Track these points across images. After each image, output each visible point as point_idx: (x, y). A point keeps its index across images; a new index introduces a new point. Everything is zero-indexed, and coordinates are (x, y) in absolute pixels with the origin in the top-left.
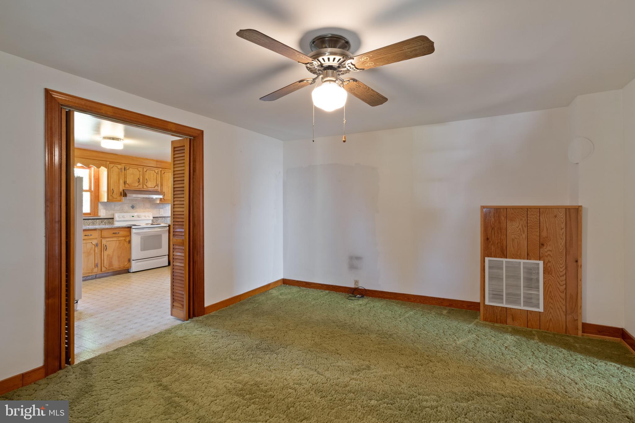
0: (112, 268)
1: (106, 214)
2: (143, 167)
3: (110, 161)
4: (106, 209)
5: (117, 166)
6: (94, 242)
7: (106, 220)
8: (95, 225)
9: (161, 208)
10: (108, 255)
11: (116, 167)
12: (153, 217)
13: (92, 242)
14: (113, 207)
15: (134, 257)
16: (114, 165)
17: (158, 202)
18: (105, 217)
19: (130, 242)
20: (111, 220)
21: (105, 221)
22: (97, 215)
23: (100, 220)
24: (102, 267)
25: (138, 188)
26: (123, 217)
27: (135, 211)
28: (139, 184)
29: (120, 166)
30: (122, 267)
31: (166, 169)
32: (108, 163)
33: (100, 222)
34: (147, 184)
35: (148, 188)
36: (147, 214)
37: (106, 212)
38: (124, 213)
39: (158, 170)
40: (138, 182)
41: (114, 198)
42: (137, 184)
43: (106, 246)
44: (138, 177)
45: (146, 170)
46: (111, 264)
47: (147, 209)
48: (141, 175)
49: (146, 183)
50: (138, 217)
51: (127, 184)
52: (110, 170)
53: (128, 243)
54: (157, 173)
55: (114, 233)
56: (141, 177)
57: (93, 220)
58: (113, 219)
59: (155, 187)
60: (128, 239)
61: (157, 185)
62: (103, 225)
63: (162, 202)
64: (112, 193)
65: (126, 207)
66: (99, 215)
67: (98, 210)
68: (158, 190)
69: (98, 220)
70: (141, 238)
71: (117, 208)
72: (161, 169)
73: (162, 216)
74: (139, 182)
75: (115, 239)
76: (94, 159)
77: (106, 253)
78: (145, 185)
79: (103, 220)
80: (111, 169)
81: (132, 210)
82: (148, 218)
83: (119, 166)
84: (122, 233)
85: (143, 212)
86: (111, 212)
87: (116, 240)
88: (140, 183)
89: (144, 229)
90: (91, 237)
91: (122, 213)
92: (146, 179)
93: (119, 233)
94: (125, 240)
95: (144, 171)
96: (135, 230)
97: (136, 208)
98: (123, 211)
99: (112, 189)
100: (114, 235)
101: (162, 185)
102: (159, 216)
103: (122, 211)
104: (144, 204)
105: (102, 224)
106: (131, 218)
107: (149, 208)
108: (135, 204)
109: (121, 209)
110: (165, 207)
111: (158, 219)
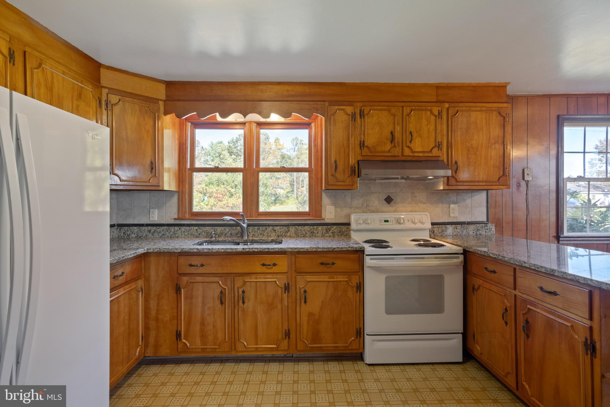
0: (321, 347)
1: (335, 216)
2: (403, 104)
3: (329, 101)
4: (335, 204)
5: (343, 110)
6: (281, 281)
7: (335, 227)
8: (315, 236)
9: (454, 203)
10: (310, 315)
11: (342, 111)
12: (433, 224)
13: (275, 281)
14: (349, 200)
15: (369, 328)
16: (337, 107)
17: (442, 188)
18: (333, 222)
19: (360, 287)
20: (344, 228)
21: (332, 229)
23: (324, 227)
24: (298, 340)
25: (390, 154)
26: (365, 222)
27: (392, 209)
28: (393, 145)
29: (352, 107)
30: (341, 348)
31: (461, 102)
32: (327, 104)
33: (324, 231)
34: (412, 145)
35: (416, 154)
36: (417, 216)
37: (336, 211)
38: (371, 212)
39: (440, 109)
40: (391, 142)
41: (338, 181)
42: (388, 146)
43: (305, 292)
44: (391, 128)
45: (409, 111)
46: (316, 337)
47: (419, 205)
48: (398, 124)
49: (411, 142)
50: (398, 222)
51: (366, 147)
52: (330, 119)
53: (355, 289)
54: (436, 116)
55: (322, 264)
56: (398, 128)
57: (312, 227)
58: (349, 224)
59: (431, 151)
60: (355, 280)
61: (439, 146)
62: (330, 236)
63: (450, 188)
64: (334, 170)
65: (376, 201)
66: (323, 217)
67: (321, 206)
68: (441, 159)
69: (320, 228)
70: (387, 278)
71: (357, 202)
72: (447, 105)
73: (455, 221)
74: (392, 140)
75: (325, 278)
76: (300, 101)
77: (305, 309)
78: (408, 147)
79: (329, 227)
80: (332, 117)
81: (386, 207)
82: (419, 226)
83: (349, 109)
84: (340, 264)
85: (411, 211)
86: (346, 211)
87: (329, 282)
88: (395, 142)
90: (274, 269)
91: (366, 212)
92: (411, 133)
93: (333, 264)
94: (347, 281)
95: (404, 115)
96: (371, 259)
97: (395, 203)
98: (368, 208)
99: (333, 160)
100: (323, 268)
101: (449, 146)
102: (447, 221)
103: (367, 209)
104: (413, 193)
105: (327, 235)
106: (381, 223)
107: (424, 203)
108: (392, 193)
109: (365, 205)
110: (464, 200)
111: (444, 228)
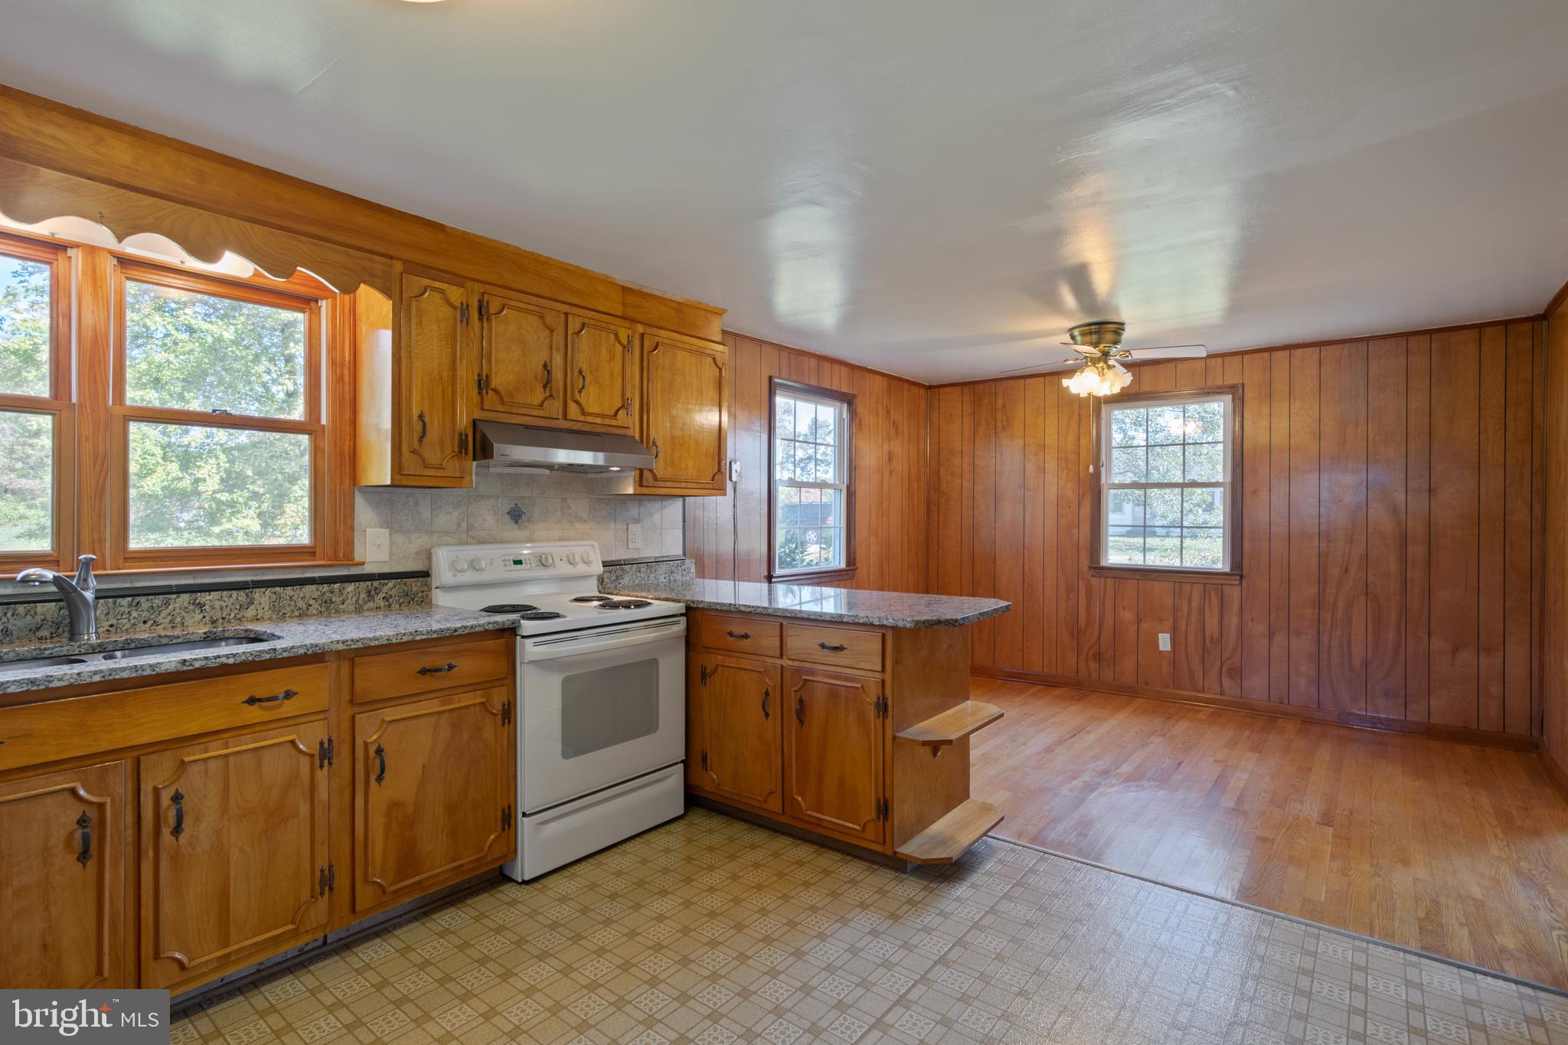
0: (419, 882)
1: (391, 555)
2: (566, 308)
3: (405, 262)
4: (389, 524)
5: (442, 292)
6: (309, 739)
7: (391, 583)
8: (337, 611)
9: (638, 521)
10: (394, 806)
11: (437, 295)
12: (605, 564)
13: (293, 742)
14: (426, 514)
15: (528, 796)
16: (425, 282)
17: (630, 490)
18: (386, 569)
19: (508, 714)
20: (415, 584)
21: (385, 589)
22: (349, 559)
23: (363, 585)
24: (359, 885)
25: (541, 413)
26: (474, 565)
27: (525, 534)
28: (548, 394)
29: (461, 290)
30: (469, 867)
31: (661, 328)
32: (398, 266)
33: (363, 595)
34: (583, 399)
35: (590, 419)
36: (578, 549)
37: (392, 543)
38: (479, 542)
39: (629, 333)
40: (545, 387)
41: (426, 466)
42: (539, 395)
43: (379, 751)
44: (543, 356)
45: (578, 327)
46: (408, 860)
47: (578, 525)
48: (558, 350)
49: (580, 392)
50: (543, 562)
51: (494, 390)
52: (409, 308)
53: (499, 717)
54: (624, 347)
55: (424, 672)
56: (558, 359)
57: (326, 587)
58: (426, 574)
59: (616, 415)
60: (498, 699)
61: (625, 405)
62: (378, 608)
63: (645, 491)
64: (416, 438)
65: (488, 517)
66: (358, 557)
67: (352, 529)
68: (629, 433)
69: (350, 588)
70: (566, 682)
71: (447, 518)
72: (640, 329)
73: (636, 556)
74: (547, 384)
75: (433, 706)
76: (320, 238)
77: (380, 795)
78: (577, 402)
79: (376, 583)
80: (414, 304)
81: (511, 531)
82: (581, 569)
83: (456, 294)
84: (469, 666)
85: (561, 539)
86: (418, 541)
87: (440, 713)
88: (551, 388)
89: (575, 638)
90: (288, 708)
91: (467, 543)
92: (581, 372)
93: (451, 667)
94: (483, 703)
95: (570, 333)
96: (536, 644)
97: (529, 520)
98: (471, 533)
99: (416, 413)
100: (430, 683)
101: (645, 408)
102: (623, 557)
103: (469, 535)
104: (564, 500)
105: (370, 604)
106: (509, 568)
107: (585, 521)
108: (524, 498)
109: (464, 525)
110: (651, 515)
111: (620, 572)
